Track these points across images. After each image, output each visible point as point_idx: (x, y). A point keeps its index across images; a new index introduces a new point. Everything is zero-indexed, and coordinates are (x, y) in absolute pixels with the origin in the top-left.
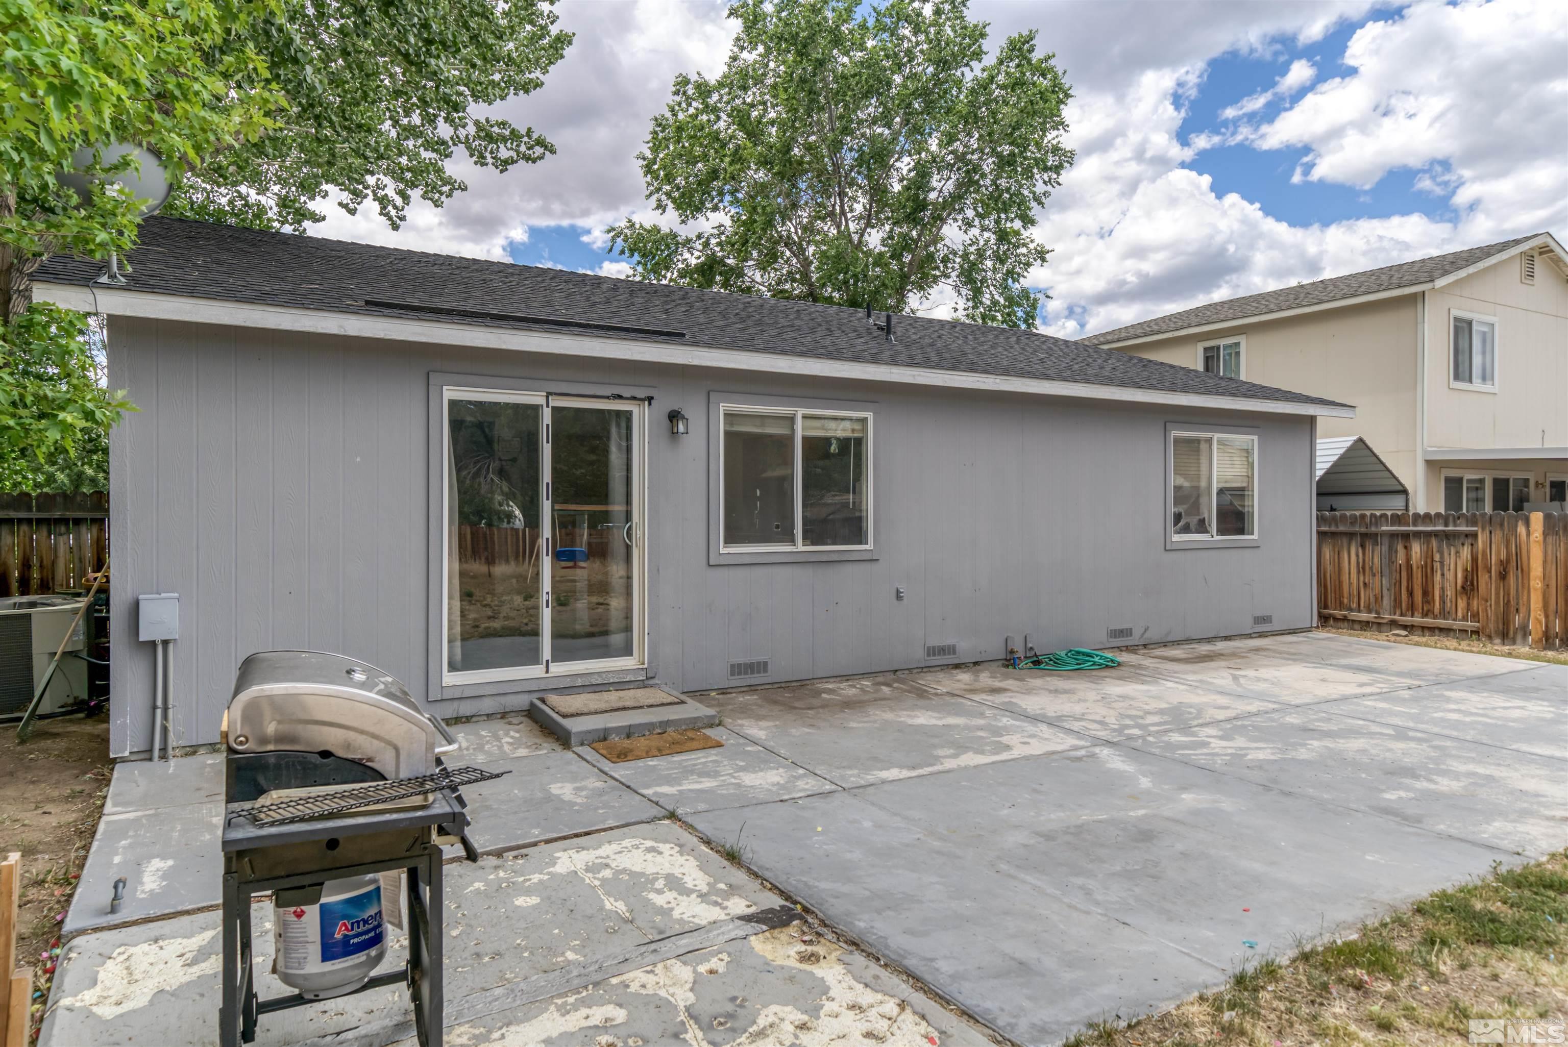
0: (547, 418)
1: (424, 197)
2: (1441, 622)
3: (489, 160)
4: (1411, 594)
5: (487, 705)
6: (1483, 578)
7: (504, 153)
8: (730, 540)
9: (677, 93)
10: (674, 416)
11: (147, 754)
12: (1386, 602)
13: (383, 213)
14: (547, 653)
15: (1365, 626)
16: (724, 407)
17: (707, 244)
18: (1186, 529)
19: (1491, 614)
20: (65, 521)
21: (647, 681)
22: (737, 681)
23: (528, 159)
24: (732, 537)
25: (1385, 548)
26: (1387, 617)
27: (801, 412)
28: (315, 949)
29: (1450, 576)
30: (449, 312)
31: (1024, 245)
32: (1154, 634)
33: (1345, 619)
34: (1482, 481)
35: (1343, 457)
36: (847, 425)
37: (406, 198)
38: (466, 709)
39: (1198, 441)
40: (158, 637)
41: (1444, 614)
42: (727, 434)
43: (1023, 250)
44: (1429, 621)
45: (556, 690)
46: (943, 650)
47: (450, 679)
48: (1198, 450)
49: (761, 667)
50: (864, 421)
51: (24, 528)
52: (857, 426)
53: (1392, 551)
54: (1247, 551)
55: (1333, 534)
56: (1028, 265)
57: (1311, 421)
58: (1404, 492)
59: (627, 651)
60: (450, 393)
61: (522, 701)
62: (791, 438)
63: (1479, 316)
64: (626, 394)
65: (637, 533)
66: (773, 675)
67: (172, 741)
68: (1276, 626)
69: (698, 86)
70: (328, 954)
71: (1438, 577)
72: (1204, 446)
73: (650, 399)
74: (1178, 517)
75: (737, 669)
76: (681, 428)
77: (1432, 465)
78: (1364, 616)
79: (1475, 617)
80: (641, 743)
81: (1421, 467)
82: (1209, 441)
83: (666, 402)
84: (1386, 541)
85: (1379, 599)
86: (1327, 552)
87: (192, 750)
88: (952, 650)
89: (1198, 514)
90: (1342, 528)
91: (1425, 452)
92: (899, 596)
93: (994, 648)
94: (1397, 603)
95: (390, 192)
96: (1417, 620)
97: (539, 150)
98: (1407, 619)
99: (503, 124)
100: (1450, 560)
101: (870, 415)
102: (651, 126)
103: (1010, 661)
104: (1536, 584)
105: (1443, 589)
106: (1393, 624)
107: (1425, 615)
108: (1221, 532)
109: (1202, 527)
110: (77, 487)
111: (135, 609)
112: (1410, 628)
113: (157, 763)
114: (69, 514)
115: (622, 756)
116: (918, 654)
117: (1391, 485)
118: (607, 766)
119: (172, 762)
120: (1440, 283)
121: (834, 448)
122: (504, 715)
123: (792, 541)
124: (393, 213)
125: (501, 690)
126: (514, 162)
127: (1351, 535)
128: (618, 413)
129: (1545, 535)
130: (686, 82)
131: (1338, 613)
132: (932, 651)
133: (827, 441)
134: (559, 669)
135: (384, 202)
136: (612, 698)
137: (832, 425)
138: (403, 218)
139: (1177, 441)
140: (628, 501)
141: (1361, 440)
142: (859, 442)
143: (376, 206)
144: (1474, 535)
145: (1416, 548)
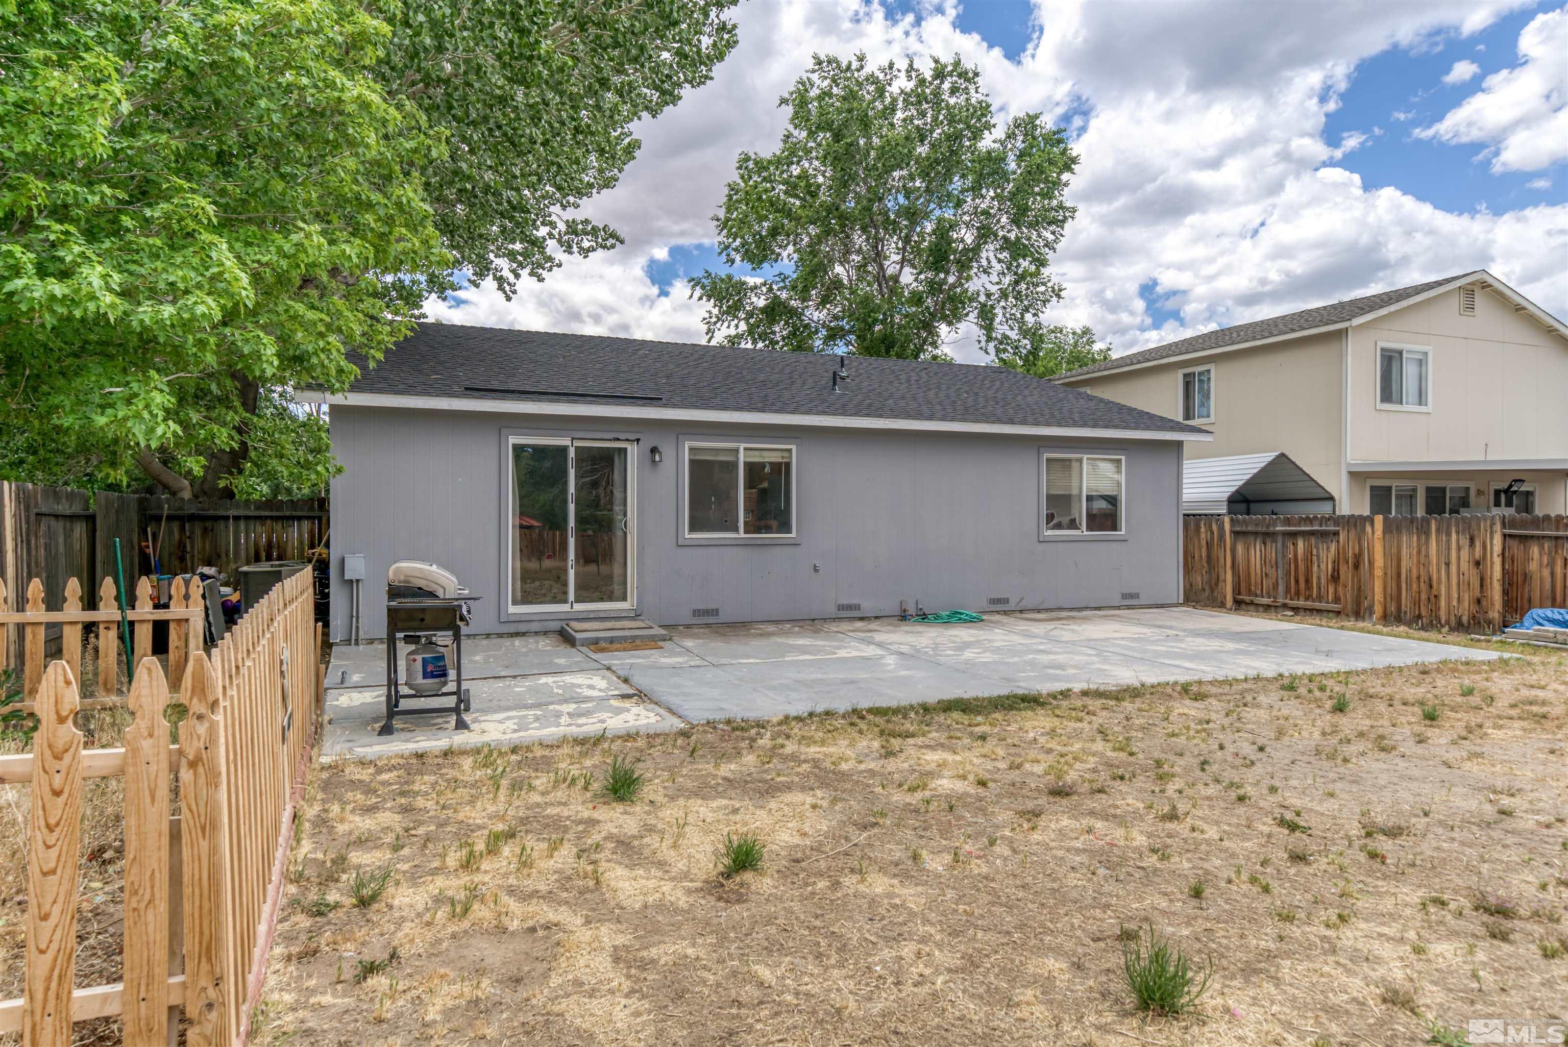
0: (572, 453)
1: (532, 274)
2: (1317, 605)
3: (575, 249)
4: (1297, 582)
5: (535, 627)
6: (1343, 569)
7: (586, 244)
8: (693, 528)
9: (740, 168)
10: (654, 450)
11: (348, 642)
12: (1281, 589)
13: (501, 288)
14: (571, 596)
15: (1267, 608)
16: (687, 445)
17: (770, 289)
18: (1059, 526)
19: (1348, 595)
20: (292, 518)
21: (637, 616)
22: (696, 621)
23: (604, 247)
24: (695, 526)
25: (1279, 545)
26: (1281, 600)
27: (742, 446)
28: (420, 674)
29: (1323, 567)
30: (513, 392)
31: (1044, 284)
32: (1027, 603)
33: (1252, 603)
34: (1415, 490)
35: (1263, 470)
36: (779, 454)
37: (517, 276)
38: (523, 628)
39: (1070, 460)
40: (354, 578)
41: (1320, 598)
42: (692, 462)
43: (1041, 289)
44: (1309, 604)
45: (577, 620)
46: (850, 607)
47: (512, 609)
48: (1070, 467)
49: (715, 612)
50: (790, 451)
51: (269, 522)
52: (786, 454)
53: (1284, 546)
54: (1114, 545)
55: (1244, 533)
56: (1045, 302)
57: (1178, 445)
58: (1331, 498)
59: (624, 598)
60: (513, 440)
61: (556, 625)
62: (735, 465)
63: (1409, 345)
64: (622, 436)
65: (629, 524)
66: (722, 618)
67: (362, 635)
68: (1143, 601)
69: (756, 163)
70: (425, 676)
71: (1315, 568)
72: (1075, 465)
73: (638, 440)
74: (1050, 517)
75: (697, 613)
76: (657, 458)
77: (1356, 476)
78: (1265, 601)
79: (1337, 600)
80: (616, 646)
81: (1345, 477)
82: (1080, 461)
83: (648, 442)
84: (1280, 539)
85: (1275, 586)
86: (1240, 549)
87: (371, 641)
88: (857, 607)
89: (1070, 514)
90: (1250, 528)
91: (1349, 465)
92: (816, 569)
93: (891, 606)
94: (1288, 590)
95: (506, 273)
96: (1301, 603)
97: (611, 241)
98: (1294, 603)
99: (586, 222)
100: (1323, 554)
101: (793, 447)
102: (726, 191)
103: (903, 617)
104: (1378, 572)
105: (1319, 578)
106: (1285, 606)
107: (1307, 599)
108: (1089, 528)
109: (1073, 525)
110: (275, 496)
111: (342, 562)
112: (1296, 610)
113: (353, 647)
114: (295, 513)
115: (603, 650)
116: (831, 610)
117: (1320, 494)
118: (594, 656)
119: (361, 647)
120: (1356, 322)
121: (767, 470)
122: (545, 633)
123: (736, 530)
124: (507, 288)
125: (543, 618)
126: (594, 250)
127: (1256, 534)
128: (619, 449)
129: (1384, 533)
130: (747, 159)
131: (1247, 598)
132: (841, 608)
133: (762, 465)
134: (578, 607)
135: (500, 280)
136: (609, 624)
137: (765, 454)
138: (514, 292)
139: (1049, 460)
140: (625, 505)
141: (1283, 455)
142: (788, 465)
143: (495, 285)
144: (1336, 534)
145: (1300, 544)
